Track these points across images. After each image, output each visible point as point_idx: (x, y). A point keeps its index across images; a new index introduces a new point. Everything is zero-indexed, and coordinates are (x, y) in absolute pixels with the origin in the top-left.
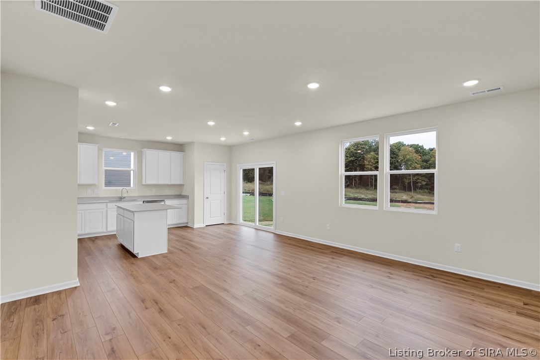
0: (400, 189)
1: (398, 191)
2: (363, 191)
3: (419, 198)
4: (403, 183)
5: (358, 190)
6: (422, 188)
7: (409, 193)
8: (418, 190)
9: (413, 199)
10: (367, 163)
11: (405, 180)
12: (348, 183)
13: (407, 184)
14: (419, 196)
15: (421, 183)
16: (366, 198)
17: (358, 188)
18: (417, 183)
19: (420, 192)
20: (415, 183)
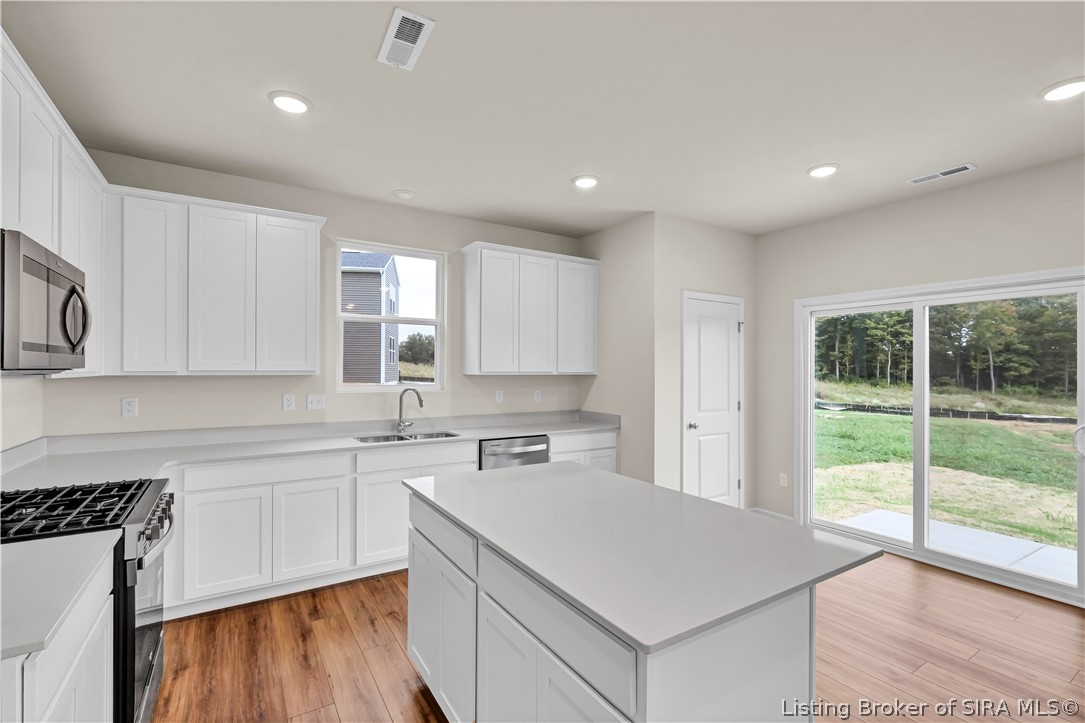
0: (958, 385)
1: (954, 389)
2: (864, 388)
3: (1019, 407)
4: (967, 371)
5: (851, 387)
6: (1018, 381)
7: (985, 393)
8: (1009, 388)
9: (1003, 409)
10: (873, 325)
11: (973, 362)
12: (825, 371)
13: (977, 372)
14: (1016, 402)
15: (1016, 369)
16: (886, 405)
17: (851, 381)
18: (1008, 369)
19: (1015, 391)
20: (1001, 370)
